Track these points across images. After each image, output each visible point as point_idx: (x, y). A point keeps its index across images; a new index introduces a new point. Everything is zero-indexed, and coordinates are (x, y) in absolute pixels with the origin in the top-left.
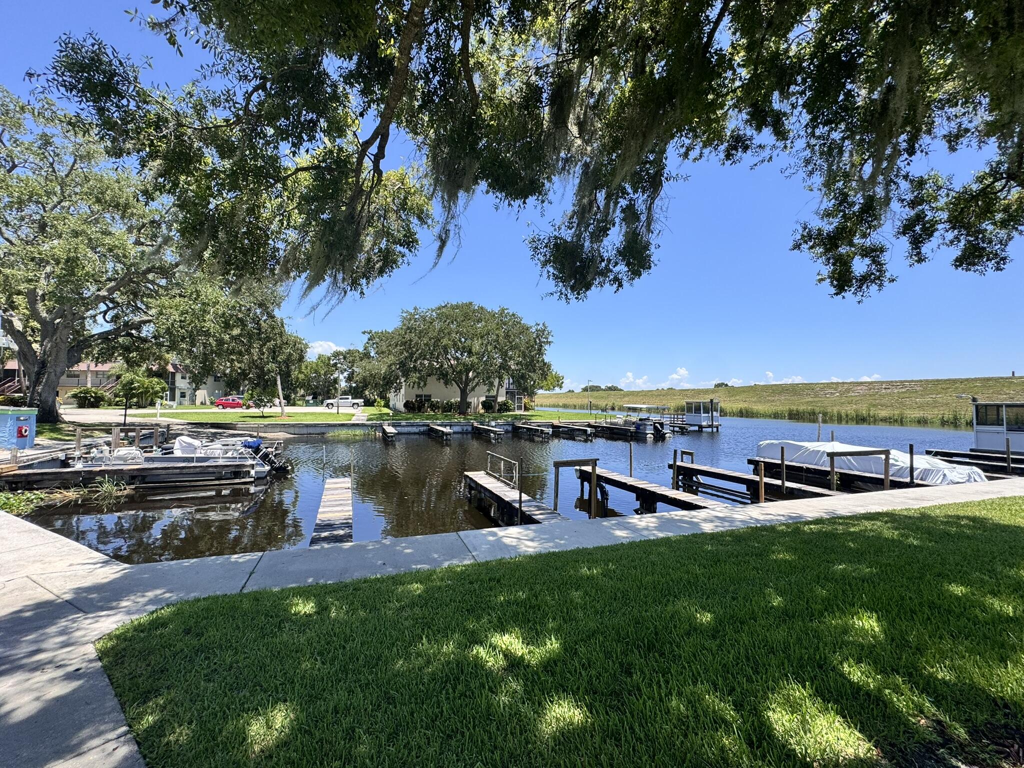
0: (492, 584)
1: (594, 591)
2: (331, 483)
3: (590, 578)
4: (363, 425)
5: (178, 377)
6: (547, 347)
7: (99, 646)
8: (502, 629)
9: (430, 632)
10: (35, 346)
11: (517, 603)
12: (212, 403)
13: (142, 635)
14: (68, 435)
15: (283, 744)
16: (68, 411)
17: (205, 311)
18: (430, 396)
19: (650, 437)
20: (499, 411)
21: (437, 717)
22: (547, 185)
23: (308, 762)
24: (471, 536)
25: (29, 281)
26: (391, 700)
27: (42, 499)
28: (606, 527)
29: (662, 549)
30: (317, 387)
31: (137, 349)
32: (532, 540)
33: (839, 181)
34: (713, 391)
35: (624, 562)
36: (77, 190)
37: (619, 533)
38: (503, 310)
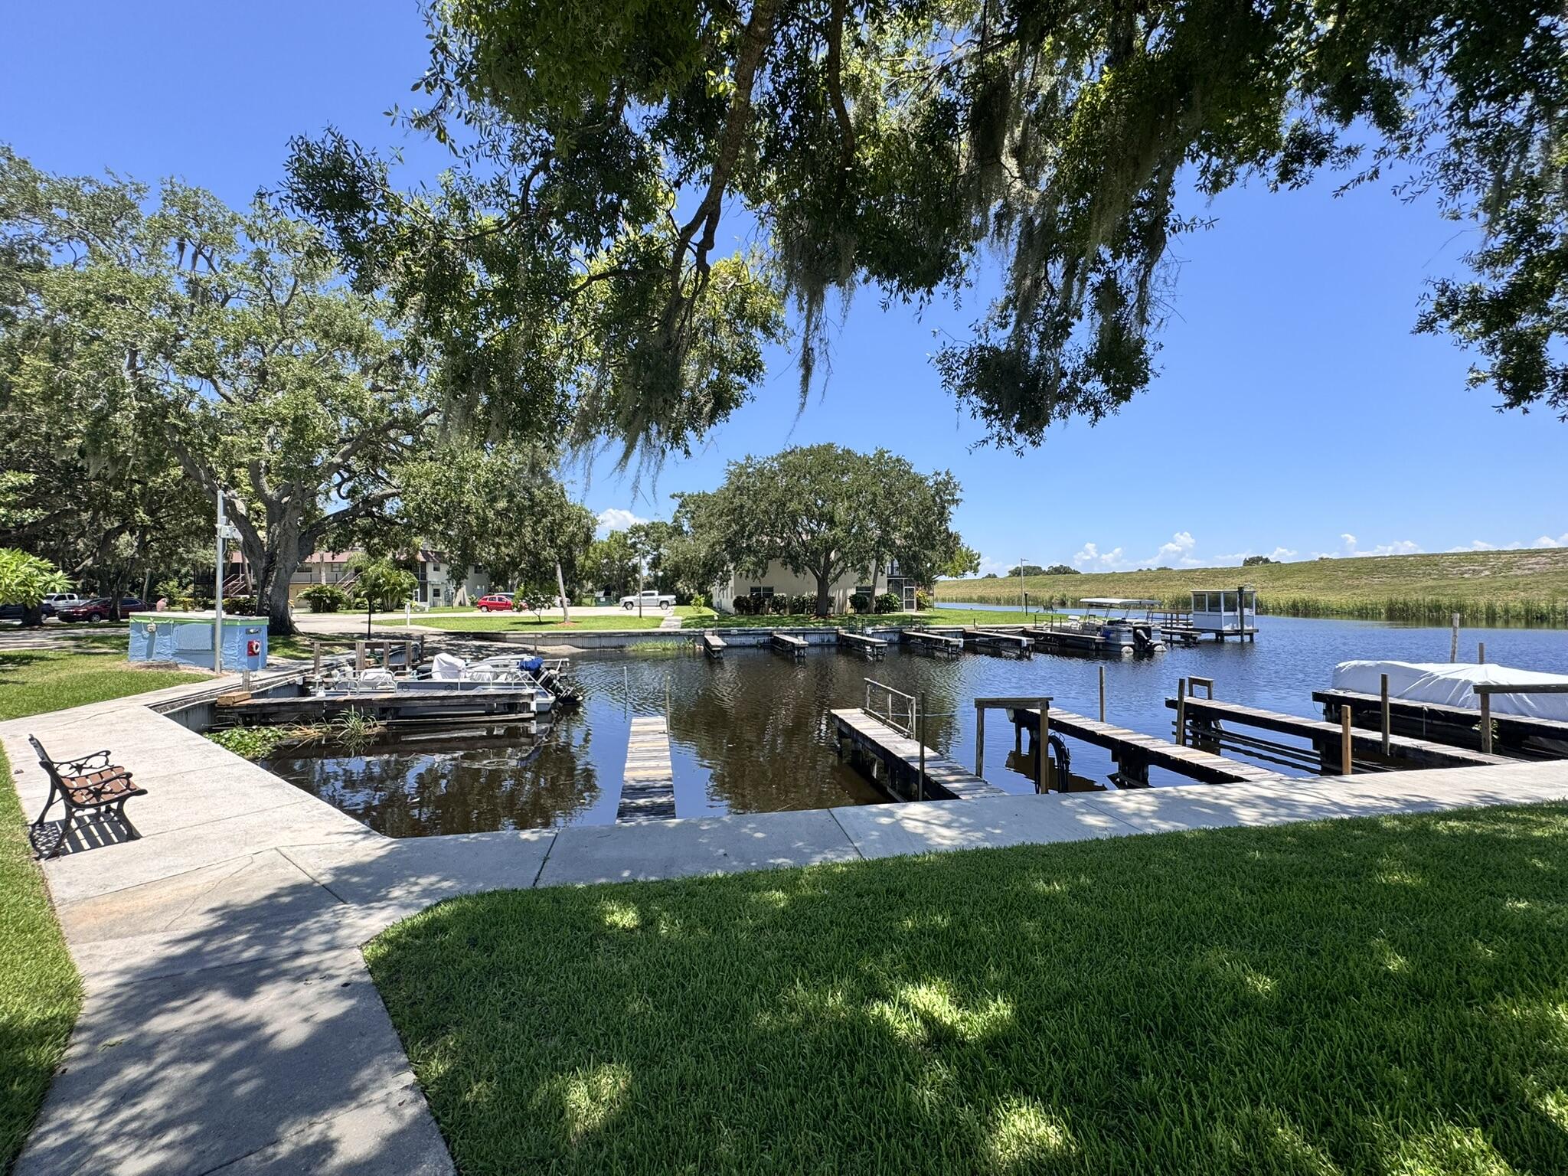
0: (892, 898)
1: (1059, 923)
2: (638, 724)
3: (1050, 899)
4: (676, 635)
5: (430, 567)
6: (952, 508)
7: (367, 953)
8: (915, 977)
9: (806, 972)
10: (261, 534)
11: (935, 933)
12: (473, 604)
13: (418, 942)
14: (304, 651)
15: (615, 1126)
16: (302, 616)
17: (462, 479)
18: (771, 589)
19: (1127, 651)
20: (878, 610)
21: (829, 1113)
22: (964, 256)
23: (651, 1160)
24: (852, 815)
25: (253, 450)
26: (757, 1077)
27: (280, 738)
28: (1068, 809)
29: (1170, 854)
30: (610, 578)
31: (381, 533)
32: (947, 826)
33: (1517, 196)
34: (1239, 572)
35: (1106, 874)
36: (301, 322)
37: (1091, 820)
38: (882, 454)
